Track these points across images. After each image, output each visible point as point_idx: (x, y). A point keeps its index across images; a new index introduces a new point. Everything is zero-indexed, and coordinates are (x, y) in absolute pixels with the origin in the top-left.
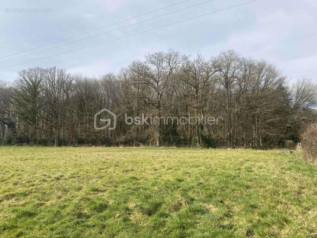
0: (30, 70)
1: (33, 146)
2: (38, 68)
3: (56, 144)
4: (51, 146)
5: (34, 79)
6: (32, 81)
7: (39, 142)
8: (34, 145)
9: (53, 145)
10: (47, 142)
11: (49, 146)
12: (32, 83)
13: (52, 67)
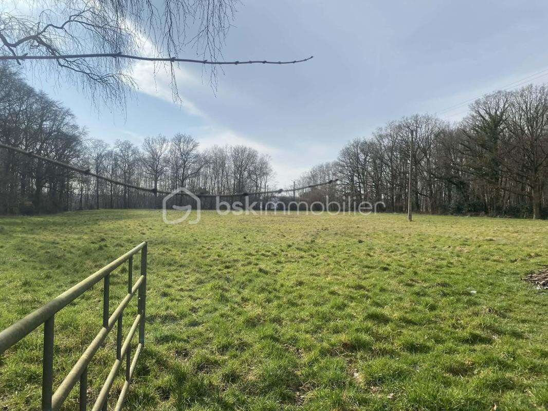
0: (487, 97)
1: (495, 217)
2: (499, 92)
3: (536, 215)
4: (525, 218)
5: (493, 112)
6: (489, 114)
7: (505, 212)
8: (497, 215)
9: (530, 217)
10: (518, 211)
11: (523, 218)
12: (490, 118)
13: (525, 86)
